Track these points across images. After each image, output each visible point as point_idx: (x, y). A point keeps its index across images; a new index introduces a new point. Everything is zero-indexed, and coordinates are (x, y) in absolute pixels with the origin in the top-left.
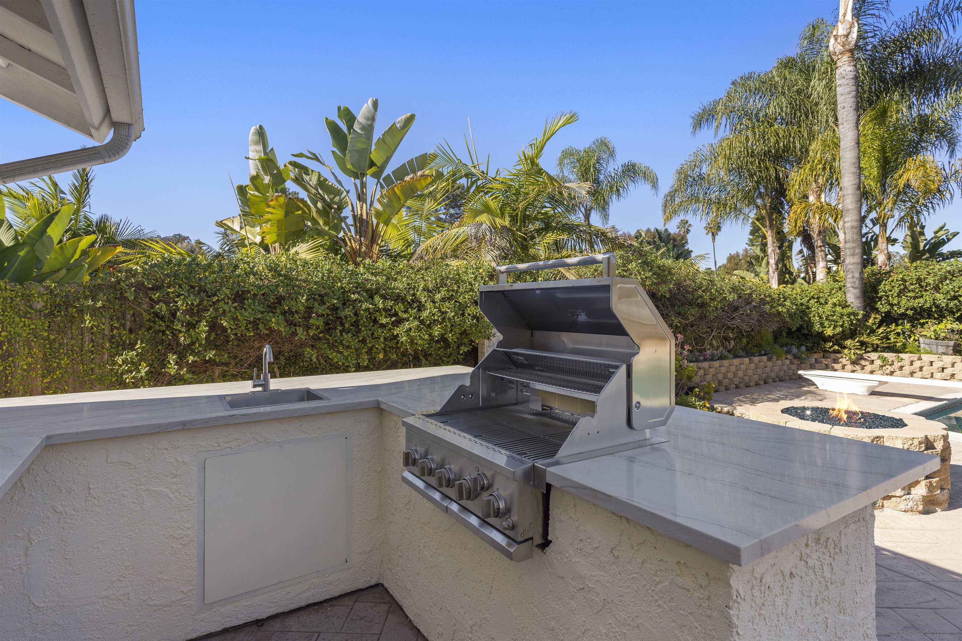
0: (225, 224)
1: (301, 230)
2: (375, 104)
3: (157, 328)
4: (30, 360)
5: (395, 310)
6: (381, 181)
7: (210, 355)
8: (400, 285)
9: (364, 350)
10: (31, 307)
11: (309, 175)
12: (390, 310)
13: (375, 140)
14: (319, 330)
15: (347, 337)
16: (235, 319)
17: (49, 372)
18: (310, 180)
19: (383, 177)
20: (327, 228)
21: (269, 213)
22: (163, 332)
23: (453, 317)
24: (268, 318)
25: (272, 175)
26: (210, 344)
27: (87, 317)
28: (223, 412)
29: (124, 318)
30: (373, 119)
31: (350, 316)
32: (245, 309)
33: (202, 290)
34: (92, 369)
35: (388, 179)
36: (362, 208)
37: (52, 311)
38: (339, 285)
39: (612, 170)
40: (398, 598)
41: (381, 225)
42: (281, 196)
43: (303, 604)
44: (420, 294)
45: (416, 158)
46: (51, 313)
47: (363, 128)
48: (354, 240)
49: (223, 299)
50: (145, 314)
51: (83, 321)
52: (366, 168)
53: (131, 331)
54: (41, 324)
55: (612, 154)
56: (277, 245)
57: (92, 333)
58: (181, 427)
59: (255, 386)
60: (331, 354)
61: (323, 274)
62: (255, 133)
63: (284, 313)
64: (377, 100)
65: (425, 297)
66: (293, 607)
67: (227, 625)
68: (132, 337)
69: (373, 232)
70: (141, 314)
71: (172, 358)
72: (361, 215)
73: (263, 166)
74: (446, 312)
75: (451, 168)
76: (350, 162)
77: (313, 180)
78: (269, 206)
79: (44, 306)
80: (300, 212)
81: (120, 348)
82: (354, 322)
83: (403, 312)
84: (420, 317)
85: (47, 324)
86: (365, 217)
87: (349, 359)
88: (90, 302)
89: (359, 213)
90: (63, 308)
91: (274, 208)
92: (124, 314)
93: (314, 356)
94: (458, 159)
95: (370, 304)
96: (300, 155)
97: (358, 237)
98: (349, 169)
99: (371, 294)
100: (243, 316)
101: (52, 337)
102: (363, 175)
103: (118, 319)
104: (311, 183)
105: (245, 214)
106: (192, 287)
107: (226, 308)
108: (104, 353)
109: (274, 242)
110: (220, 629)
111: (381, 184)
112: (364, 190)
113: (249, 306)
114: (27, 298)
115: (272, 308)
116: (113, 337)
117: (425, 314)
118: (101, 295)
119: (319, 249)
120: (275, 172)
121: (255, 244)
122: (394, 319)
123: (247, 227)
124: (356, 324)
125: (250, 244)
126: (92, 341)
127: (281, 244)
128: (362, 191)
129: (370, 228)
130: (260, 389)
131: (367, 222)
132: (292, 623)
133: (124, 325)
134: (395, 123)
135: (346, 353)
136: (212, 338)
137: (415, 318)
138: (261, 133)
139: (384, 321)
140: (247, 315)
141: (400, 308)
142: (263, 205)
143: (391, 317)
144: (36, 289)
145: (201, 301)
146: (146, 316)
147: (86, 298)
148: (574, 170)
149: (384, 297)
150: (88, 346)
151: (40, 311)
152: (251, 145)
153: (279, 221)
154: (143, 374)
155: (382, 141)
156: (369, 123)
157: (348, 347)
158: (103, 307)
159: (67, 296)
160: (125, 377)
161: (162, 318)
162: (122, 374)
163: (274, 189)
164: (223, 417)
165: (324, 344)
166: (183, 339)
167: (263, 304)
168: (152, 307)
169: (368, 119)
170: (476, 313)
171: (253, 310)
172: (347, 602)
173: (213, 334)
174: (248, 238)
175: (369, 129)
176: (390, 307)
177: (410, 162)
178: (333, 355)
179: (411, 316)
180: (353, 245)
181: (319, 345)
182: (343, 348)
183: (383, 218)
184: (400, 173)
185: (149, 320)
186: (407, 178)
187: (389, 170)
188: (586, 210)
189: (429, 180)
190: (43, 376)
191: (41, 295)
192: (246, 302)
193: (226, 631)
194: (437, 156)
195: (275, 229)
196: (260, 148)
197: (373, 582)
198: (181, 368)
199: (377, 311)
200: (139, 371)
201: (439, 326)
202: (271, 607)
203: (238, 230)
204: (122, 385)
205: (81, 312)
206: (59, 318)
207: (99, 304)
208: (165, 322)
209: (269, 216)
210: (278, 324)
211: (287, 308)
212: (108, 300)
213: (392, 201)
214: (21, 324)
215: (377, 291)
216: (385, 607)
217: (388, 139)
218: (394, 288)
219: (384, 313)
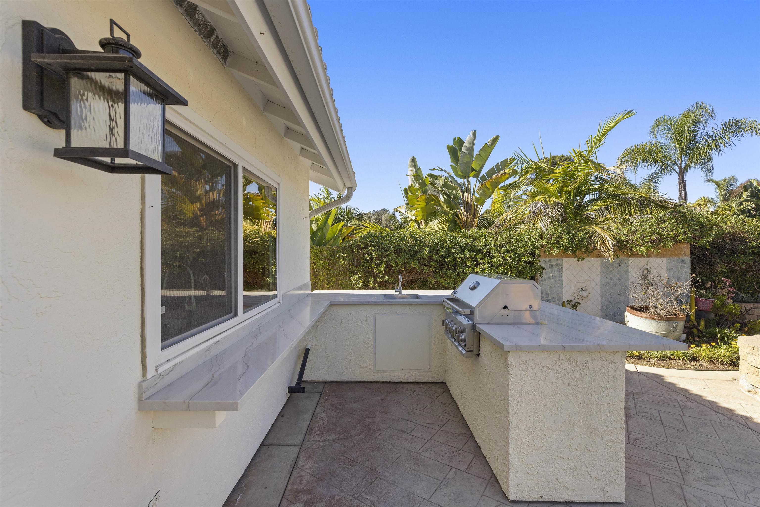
0: (398, 210)
1: (434, 212)
2: (474, 134)
3: (366, 265)
4: (323, 277)
5: (476, 258)
6: (479, 179)
7: (386, 278)
8: (479, 244)
9: (459, 280)
10: (323, 256)
11: (438, 180)
12: (473, 258)
13: (474, 156)
14: (435, 268)
15: (449, 272)
16: (396, 262)
17: (329, 283)
18: (439, 184)
19: (480, 176)
20: (448, 210)
21: (418, 204)
22: (368, 267)
23: (512, 262)
24: (411, 262)
25: (419, 183)
26: (386, 274)
27: (341, 260)
28: (382, 299)
29: (354, 261)
30: (473, 143)
31: (451, 261)
32: (401, 258)
33: (383, 248)
34: (343, 283)
35: (483, 178)
36: (468, 196)
37: (329, 258)
38: (446, 244)
39: (710, 130)
40: (449, 387)
41: (479, 206)
42: (423, 195)
43: (411, 381)
44: (492, 249)
45: (501, 162)
46: (329, 259)
47: (468, 149)
48: (464, 216)
49: (391, 253)
50: (361, 259)
51: (339, 262)
52: (470, 172)
53: (356, 267)
54: (326, 263)
55: (712, 115)
56: (423, 220)
57: (343, 267)
58: (367, 303)
59: (396, 292)
60: (441, 281)
61: (438, 239)
62: (411, 161)
63: (418, 259)
64: (475, 131)
65: (495, 250)
66: (407, 381)
67: (384, 380)
68: (357, 269)
69: (475, 210)
70: (360, 259)
71: (371, 279)
72: (468, 200)
73: (415, 179)
74: (507, 260)
75: (523, 165)
76: (460, 170)
77: (440, 183)
78: (418, 201)
79: (327, 256)
80: (434, 202)
81: (353, 274)
82: (454, 264)
83: (480, 259)
84: (491, 262)
85: (328, 263)
86: (469, 202)
87: (451, 284)
88: (342, 254)
89: (466, 199)
90: (333, 256)
91: (420, 202)
92: (354, 259)
93: (433, 281)
94: (529, 159)
95: (462, 254)
96: (434, 169)
97: (466, 213)
98: (460, 175)
99: (463, 249)
100: (400, 261)
101: (330, 269)
102: (469, 177)
103: (351, 261)
104: (439, 185)
105: (407, 205)
106: (379, 247)
107: (392, 257)
108: (347, 276)
109: (422, 219)
110: (381, 381)
111: (479, 181)
112: (469, 186)
113: (402, 256)
114: (322, 252)
115: (412, 257)
116: (350, 269)
117: (494, 260)
118: (345, 251)
119: (443, 223)
120: (421, 181)
121: (413, 220)
122: (475, 263)
123: (408, 211)
124: (455, 266)
125: (410, 221)
126: (343, 271)
127: (424, 220)
128: (468, 186)
129: (473, 208)
130: (398, 293)
131: (471, 205)
132: (407, 386)
133: (353, 264)
134: (486, 143)
135: (449, 281)
136: (387, 271)
137: (488, 263)
138: (414, 161)
139: (469, 264)
140: (401, 261)
141: (479, 257)
142: (415, 200)
143: (474, 262)
144: (324, 249)
145: (382, 253)
146: (362, 260)
147: (340, 252)
148: (668, 135)
149: (469, 250)
150: (342, 272)
151: (326, 258)
152: (409, 168)
153: (422, 208)
154: (361, 286)
155: (479, 155)
156: (471, 146)
157: (450, 277)
158: (346, 256)
159: (334, 252)
160: (354, 286)
161: (368, 261)
162: (353, 285)
163: (421, 191)
164: (381, 301)
165: (438, 275)
166: (375, 271)
167: (409, 255)
168: (364, 256)
169: (470, 144)
170: (528, 260)
171: (404, 258)
172: (430, 385)
173: (388, 269)
174: (409, 217)
175: (471, 149)
176: (473, 256)
177: (497, 166)
178: (442, 281)
179: (485, 261)
180: (463, 219)
181: (436, 276)
182: (447, 278)
183: (480, 202)
184: (491, 172)
185: (363, 262)
186: (494, 176)
187: (483, 172)
188: (680, 168)
189: (507, 176)
190: (327, 285)
191: (326, 251)
192: (401, 254)
193: (383, 382)
194: (514, 159)
195: (421, 212)
196: (413, 169)
197: (441, 381)
198: (375, 284)
199: (466, 258)
200: (359, 284)
201: (502, 268)
202: (399, 378)
203: (404, 213)
204: (353, 289)
205: (339, 258)
206: (332, 261)
207: (345, 255)
208: (369, 263)
209: (418, 206)
210: (415, 264)
211: (419, 257)
212: (348, 253)
213: (485, 192)
214: (320, 263)
215: (466, 247)
216: (444, 390)
217: (483, 154)
218: (477, 246)
219: (470, 260)
